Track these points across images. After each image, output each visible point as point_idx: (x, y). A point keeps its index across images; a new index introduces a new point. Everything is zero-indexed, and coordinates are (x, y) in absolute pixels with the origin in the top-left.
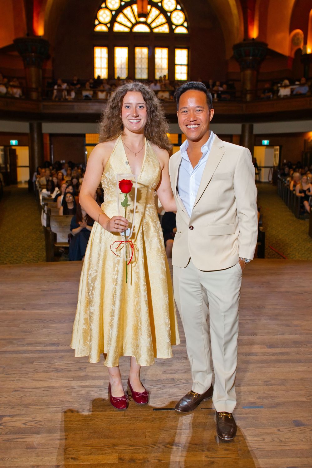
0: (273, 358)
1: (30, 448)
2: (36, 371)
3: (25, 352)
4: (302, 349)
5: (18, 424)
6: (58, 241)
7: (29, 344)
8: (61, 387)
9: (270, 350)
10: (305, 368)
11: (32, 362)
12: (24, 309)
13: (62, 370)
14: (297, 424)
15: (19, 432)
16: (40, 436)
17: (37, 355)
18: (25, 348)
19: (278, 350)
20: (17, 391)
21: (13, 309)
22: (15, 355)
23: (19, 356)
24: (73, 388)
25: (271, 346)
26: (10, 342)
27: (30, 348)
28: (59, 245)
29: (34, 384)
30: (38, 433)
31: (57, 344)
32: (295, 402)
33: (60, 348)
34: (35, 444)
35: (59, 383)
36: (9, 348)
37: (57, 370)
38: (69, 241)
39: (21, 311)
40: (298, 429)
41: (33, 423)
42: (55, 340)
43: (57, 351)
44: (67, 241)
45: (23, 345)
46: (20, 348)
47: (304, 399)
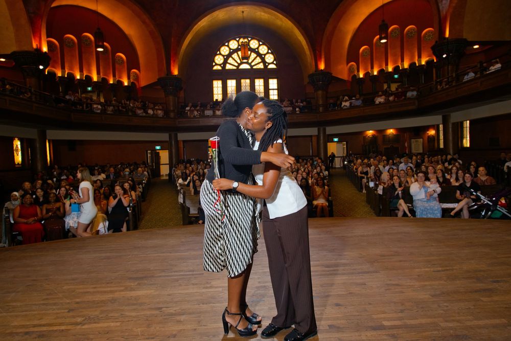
0: (328, 273)
1: (179, 322)
2: (180, 285)
3: (172, 276)
4: (347, 268)
5: (171, 311)
6: (191, 213)
7: (174, 272)
8: (196, 293)
9: (327, 269)
10: (347, 277)
11: (178, 281)
12: (171, 253)
13: (196, 284)
14: (337, 305)
15: (172, 314)
16: (184, 316)
17: (181, 277)
18: (173, 274)
19: (332, 269)
20: (170, 295)
21: (164, 253)
22: (167, 278)
23: (169, 278)
24: (203, 292)
25: (328, 266)
26: (163, 271)
27: (176, 274)
28: (192, 215)
29: (180, 292)
30: (183, 315)
31: (193, 271)
32: (338, 295)
33: (194, 273)
34: (182, 320)
35: (195, 291)
36: (163, 274)
37: (193, 284)
38: (198, 212)
39: (169, 254)
40: (337, 307)
41: (180, 311)
42: (191, 269)
43: (193, 275)
44: (197, 213)
45: (172, 272)
46: (170, 274)
47: (344, 293)
